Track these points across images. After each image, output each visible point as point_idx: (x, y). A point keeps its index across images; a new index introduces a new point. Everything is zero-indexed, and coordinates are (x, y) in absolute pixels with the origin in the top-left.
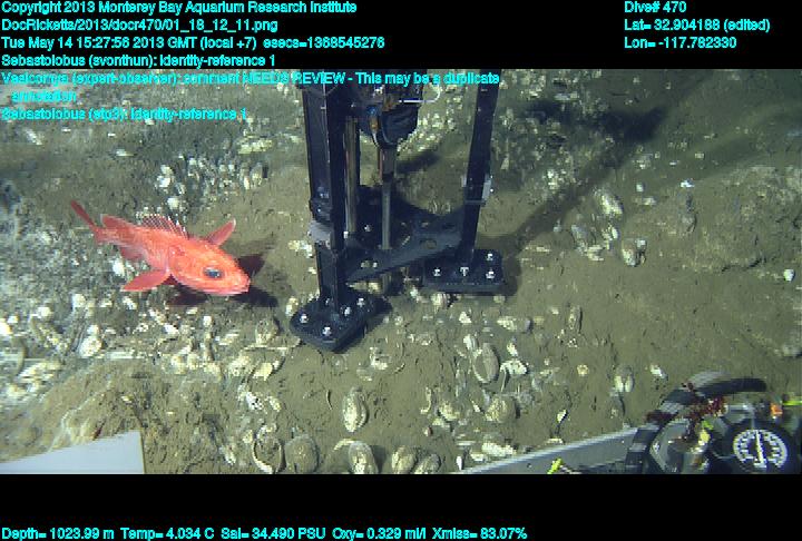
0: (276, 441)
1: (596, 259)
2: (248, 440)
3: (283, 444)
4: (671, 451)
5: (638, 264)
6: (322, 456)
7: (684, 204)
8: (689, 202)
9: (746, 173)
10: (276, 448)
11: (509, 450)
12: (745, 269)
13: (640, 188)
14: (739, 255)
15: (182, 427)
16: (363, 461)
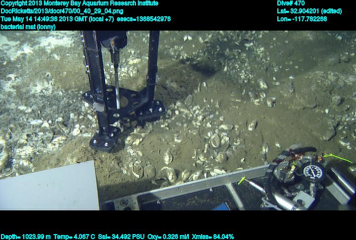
0: (140, 166)
1: (258, 104)
2: (131, 166)
3: (143, 168)
4: (281, 173)
5: (273, 106)
6: (157, 172)
7: (290, 84)
8: (292, 84)
9: (314, 74)
10: (141, 169)
11: (223, 171)
12: (312, 108)
13: (274, 79)
14: (310, 104)
15: (108, 161)
16: (171, 174)
